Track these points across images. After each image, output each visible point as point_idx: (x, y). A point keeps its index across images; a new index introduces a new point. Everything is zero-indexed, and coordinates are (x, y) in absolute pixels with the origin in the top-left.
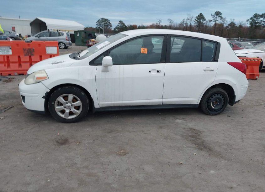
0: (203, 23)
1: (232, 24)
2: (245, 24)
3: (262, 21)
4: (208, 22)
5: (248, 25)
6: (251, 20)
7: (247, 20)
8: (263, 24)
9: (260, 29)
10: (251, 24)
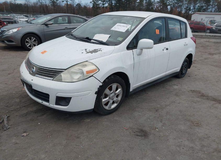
0: (57, 2)
1: (79, 5)
2: (89, 5)
3: (100, 3)
4: (61, 2)
5: (91, 6)
6: (93, 2)
7: (91, 2)
8: (101, 6)
9: (100, 10)
10: (94, 5)
